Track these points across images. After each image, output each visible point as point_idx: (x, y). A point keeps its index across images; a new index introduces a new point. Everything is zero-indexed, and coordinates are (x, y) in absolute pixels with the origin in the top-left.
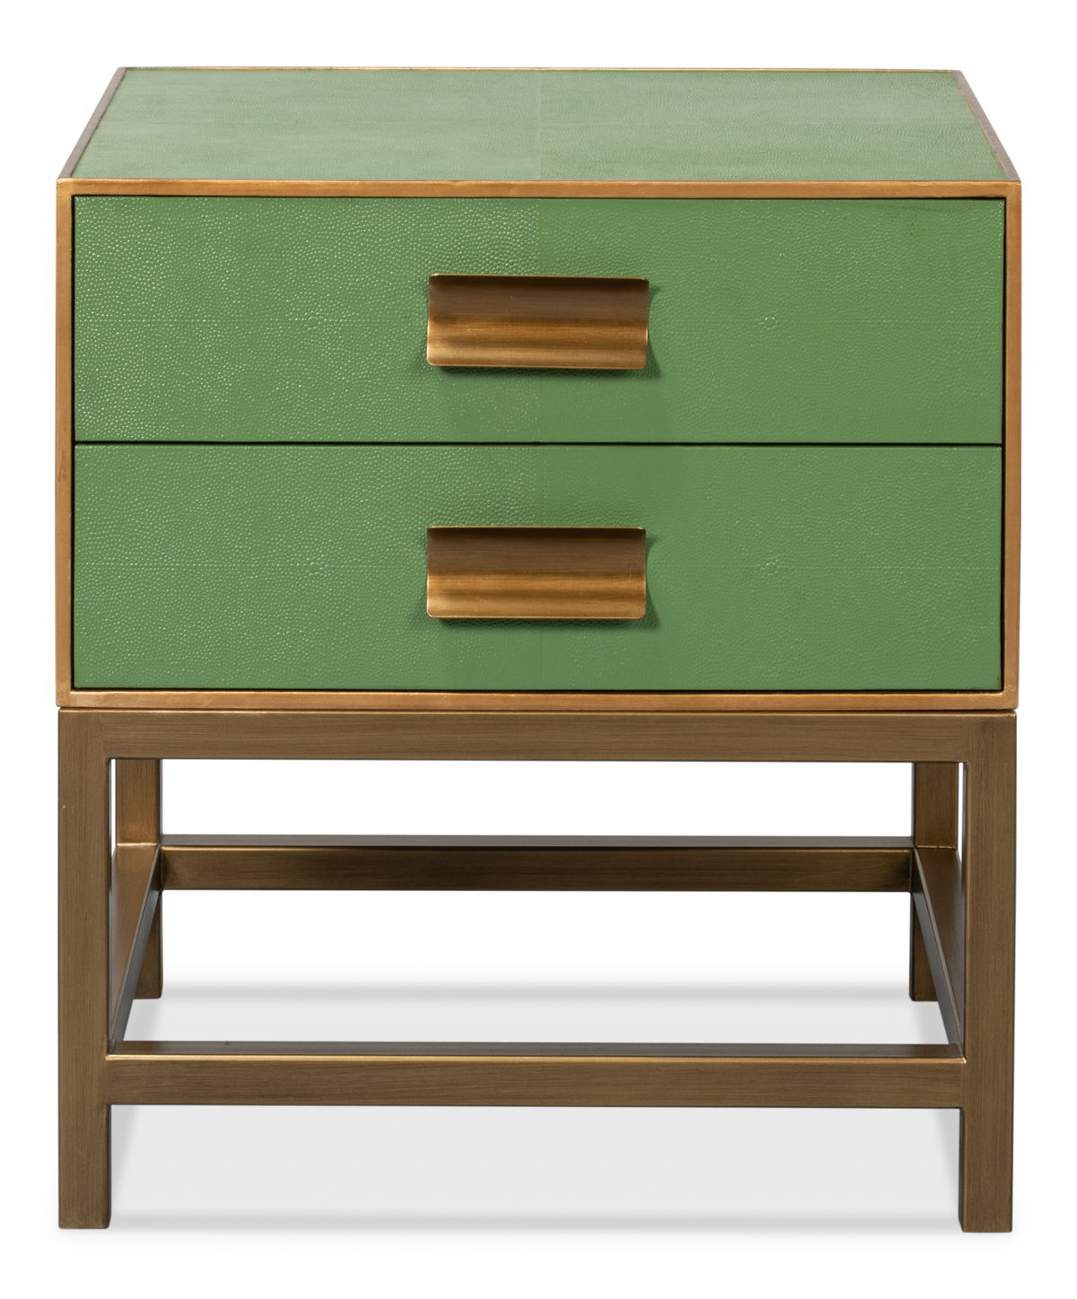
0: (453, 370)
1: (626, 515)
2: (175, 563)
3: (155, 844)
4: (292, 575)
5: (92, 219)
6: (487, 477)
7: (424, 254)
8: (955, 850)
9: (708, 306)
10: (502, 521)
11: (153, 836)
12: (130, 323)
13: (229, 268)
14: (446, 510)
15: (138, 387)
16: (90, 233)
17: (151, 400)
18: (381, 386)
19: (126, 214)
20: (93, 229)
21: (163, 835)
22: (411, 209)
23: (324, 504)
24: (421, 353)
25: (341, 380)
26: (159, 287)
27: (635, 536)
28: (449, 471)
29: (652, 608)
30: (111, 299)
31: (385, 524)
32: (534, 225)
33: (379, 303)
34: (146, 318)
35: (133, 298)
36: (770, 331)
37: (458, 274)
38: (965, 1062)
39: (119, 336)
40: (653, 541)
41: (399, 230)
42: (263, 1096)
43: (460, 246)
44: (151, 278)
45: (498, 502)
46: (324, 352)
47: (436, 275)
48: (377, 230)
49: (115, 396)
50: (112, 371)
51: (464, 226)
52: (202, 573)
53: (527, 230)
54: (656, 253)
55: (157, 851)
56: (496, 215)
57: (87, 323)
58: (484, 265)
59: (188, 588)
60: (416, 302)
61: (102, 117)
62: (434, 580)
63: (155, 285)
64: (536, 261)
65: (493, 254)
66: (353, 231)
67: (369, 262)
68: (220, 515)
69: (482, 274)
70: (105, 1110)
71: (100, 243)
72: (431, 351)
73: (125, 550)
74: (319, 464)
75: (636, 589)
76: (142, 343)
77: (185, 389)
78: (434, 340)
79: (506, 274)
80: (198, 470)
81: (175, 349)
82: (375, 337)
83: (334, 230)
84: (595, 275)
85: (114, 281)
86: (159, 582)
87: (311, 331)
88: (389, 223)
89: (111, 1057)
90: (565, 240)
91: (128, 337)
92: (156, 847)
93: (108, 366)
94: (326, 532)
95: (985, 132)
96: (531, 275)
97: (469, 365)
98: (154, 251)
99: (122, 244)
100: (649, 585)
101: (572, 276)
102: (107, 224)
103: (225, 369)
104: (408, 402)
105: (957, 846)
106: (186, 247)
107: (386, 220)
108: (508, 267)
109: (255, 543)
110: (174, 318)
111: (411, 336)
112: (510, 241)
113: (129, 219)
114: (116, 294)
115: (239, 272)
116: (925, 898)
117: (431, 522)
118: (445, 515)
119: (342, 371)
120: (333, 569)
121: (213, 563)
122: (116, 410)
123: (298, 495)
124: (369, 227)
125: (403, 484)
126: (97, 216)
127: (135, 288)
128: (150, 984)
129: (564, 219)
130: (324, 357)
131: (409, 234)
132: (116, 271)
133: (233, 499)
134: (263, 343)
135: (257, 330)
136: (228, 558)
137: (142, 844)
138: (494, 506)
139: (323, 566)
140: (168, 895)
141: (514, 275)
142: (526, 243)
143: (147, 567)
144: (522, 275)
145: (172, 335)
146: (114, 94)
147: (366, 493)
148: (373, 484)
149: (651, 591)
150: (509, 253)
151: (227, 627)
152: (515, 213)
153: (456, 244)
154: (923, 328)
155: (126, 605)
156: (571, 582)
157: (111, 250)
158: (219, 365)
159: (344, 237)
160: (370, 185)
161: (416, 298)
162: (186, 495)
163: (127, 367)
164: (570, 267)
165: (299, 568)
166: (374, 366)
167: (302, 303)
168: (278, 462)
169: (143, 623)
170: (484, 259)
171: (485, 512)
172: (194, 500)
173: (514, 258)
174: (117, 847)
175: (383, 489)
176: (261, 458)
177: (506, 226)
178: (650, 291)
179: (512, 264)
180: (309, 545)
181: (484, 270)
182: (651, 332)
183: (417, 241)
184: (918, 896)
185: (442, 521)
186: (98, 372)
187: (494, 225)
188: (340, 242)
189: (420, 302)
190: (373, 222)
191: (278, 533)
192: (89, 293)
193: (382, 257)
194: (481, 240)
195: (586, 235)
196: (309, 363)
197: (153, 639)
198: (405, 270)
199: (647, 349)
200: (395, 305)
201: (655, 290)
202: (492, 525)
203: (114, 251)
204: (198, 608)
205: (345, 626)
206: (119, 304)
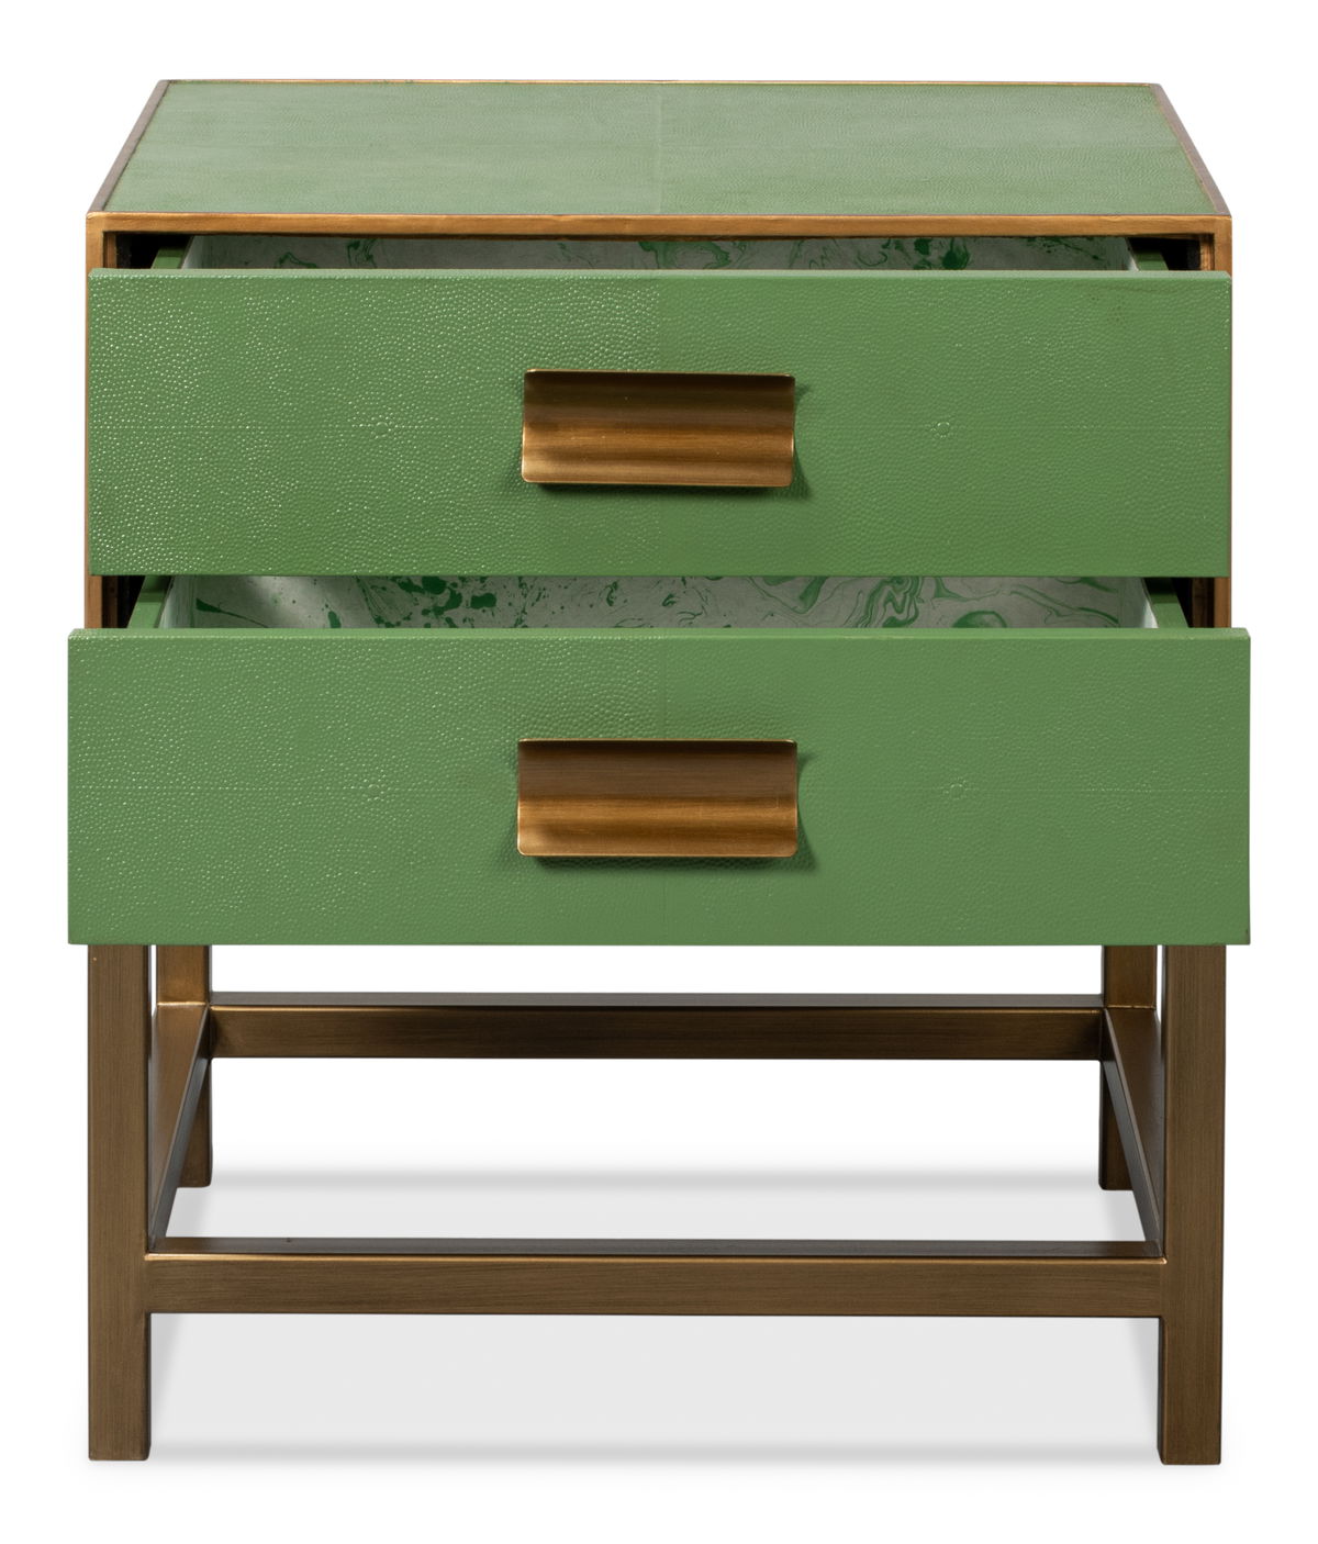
0: (553, 489)
1: (772, 724)
2: (196, 786)
3: (201, 1004)
4: (345, 801)
5: (109, 302)
6: (594, 675)
7: (518, 346)
8: (1154, 1010)
9: (868, 409)
10: (613, 732)
11: (200, 993)
12: (156, 430)
13: (279, 362)
14: (542, 718)
15: (165, 510)
16: (107, 319)
17: (183, 524)
18: (465, 508)
19: (152, 296)
20: (111, 314)
21: (212, 993)
22: (501, 290)
23: (386, 710)
24: (514, 467)
25: (415, 500)
26: (192, 386)
27: (781, 751)
28: (545, 667)
29: (805, 841)
30: (133, 401)
31: (464, 736)
32: (653, 308)
33: (463, 405)
34: (177, 425)
35: (160, 399)
36: (944, 440)
37: (560, 369)
38: (1165, 1262)
39: (143, 447)
40: (805, 760)
41: (488, 315)
42: (331, 1303)
43: (562, 335)
44: (182, 375)
45: (609, 708)
46: (395, 466)
47: (532, 371)
48: (461, 315)
49: (137, 521)
50: (134, 489)
51: (568, 311)
52: (231, 798)
53: (645, 316)
54: (804, 344)
55: (206, 1012)
56: (607, 297)
57: (104, 430)
58: (592, 358)
59: (212, 818)
60: (508, 405)
61: (140, 139)
62: (528, 808)
63: (186, 384)
64: (656, 353)
65: (603, 345)
66: (430, 317)
67: (450, 355)
68: (253, 724)
69: (590, 369)
70: (143, 1319)
71: (119, 331)
72: (526, 466)
73: (132, 770)
74: (379, 659)
75: (785, 818)
76: (171, 455)
77: (224, 511)
78: (530, 451)
79: (619, 370)
80: (224, 666)
81: (212, 463)
82: (458, 447)
83: (408, 316)
84: (729, 370)
85: (137, 378)
86: (176, 810)
87: (378, 441)
88: (475, 307)
89: (151, 1257)
90: (692, 327)
91: (154, 447)
92: (205, 1006)
93: (129, 483)
94: (389, 746)
95: (1189, 157)
96: (650, 371)
97: (573, 482)
98: (186, 342)
99: (146, 333)
100: (802, 814)
101: (701, 372)
102: (128, 309)
103: (274, 487)
104: (499, 526)
105: (1155, 1006)
106: (226, 336)
107: (471, 303)
108: (622, 360)
109: (299, 760)
110: (210, 424)
111: (502, 445)
112: (625, 328)
113: (154, 302)
114: (140, 395)
115: (290, 367)
116: (1118, 1067)
117: (522, 734)
118: (541, 723)
119: (417, 489)
120: (399, 793)
121: (244, 786)
122: (139, 537)
123: (353, 700)
124: (451, 312)
125: (487, 685)
126: (116, 299)
127: (163, 387)
128: (197, 1168)
129: (691, 303)
130: (394, 472)
131: (500, 321)
132: (140, 366)
133: (270, 704)
134: (320, 455)
135: (313, 438)
136: (263, 779)
137: (188, 1003)
138: (603, 713)
139: (385, 789)
140: (219, 1064)
141: (629, 370)
142: (644, 332)
143: (161, 791)
144: (638, 371)
145: (208, 445)
146: (154, 112)
147: (439, 696)
148: (448, 685)
149: (804, 821)
150: (623, 344)
151: (261, 867)
152: (630, 295)
153: (558, 332)
154: (1132, 435)
155: (133, 840)
156: (701, 809)
157: (132, 341)
158: (267, 481)
159: (420, 324)
160: (458, 221)
161: (509, 398)
162: (210, 699)
163: (153, 485)
164: (697, 360)
165: (355, 792)
166: (457, 483)
167: (368, 406)
168: (328, 657)
169: (155, 863)
170: (592, 352)
171: (592, 720)
172: (220, 705)
173: (630, 350)
174: (158, 1006)
175: (461, 691)
176: (305, 651)
177: (619, 310)
178: (797, 391)
179: (627, 356)
180: (367, 763)
181: (591, 365)
182: (797, 441)
183: (510, 329)
184: (1109, 1065)
185: (537, 732)
186: (118, 491)
187: (604, 309)
188: (415, 330)
189: (514, 405)
190: (456, 305)
191: (328, 747)
192: (107, 393)
193: (466, 350)
194: (588, 328)
195: (718, 321)
196: (377, 480)
197: (167, 883)
198: (494, 364)
199: (793, 463)
200: (482, 408)
201: (802, 390)
202: (601, 738)
203: (137, 342)
204: (225, 844)
205: (414, 867)
206: (143, 406)
